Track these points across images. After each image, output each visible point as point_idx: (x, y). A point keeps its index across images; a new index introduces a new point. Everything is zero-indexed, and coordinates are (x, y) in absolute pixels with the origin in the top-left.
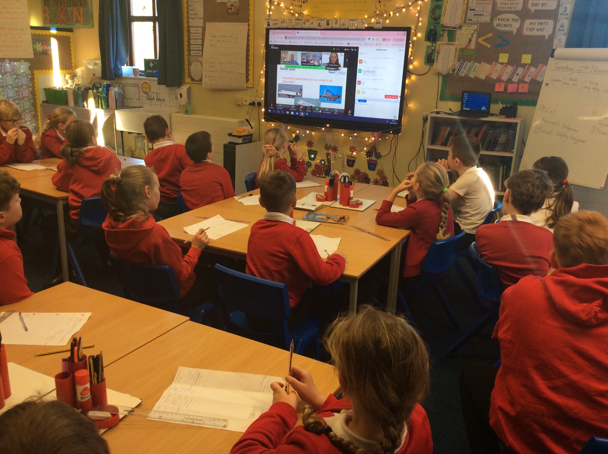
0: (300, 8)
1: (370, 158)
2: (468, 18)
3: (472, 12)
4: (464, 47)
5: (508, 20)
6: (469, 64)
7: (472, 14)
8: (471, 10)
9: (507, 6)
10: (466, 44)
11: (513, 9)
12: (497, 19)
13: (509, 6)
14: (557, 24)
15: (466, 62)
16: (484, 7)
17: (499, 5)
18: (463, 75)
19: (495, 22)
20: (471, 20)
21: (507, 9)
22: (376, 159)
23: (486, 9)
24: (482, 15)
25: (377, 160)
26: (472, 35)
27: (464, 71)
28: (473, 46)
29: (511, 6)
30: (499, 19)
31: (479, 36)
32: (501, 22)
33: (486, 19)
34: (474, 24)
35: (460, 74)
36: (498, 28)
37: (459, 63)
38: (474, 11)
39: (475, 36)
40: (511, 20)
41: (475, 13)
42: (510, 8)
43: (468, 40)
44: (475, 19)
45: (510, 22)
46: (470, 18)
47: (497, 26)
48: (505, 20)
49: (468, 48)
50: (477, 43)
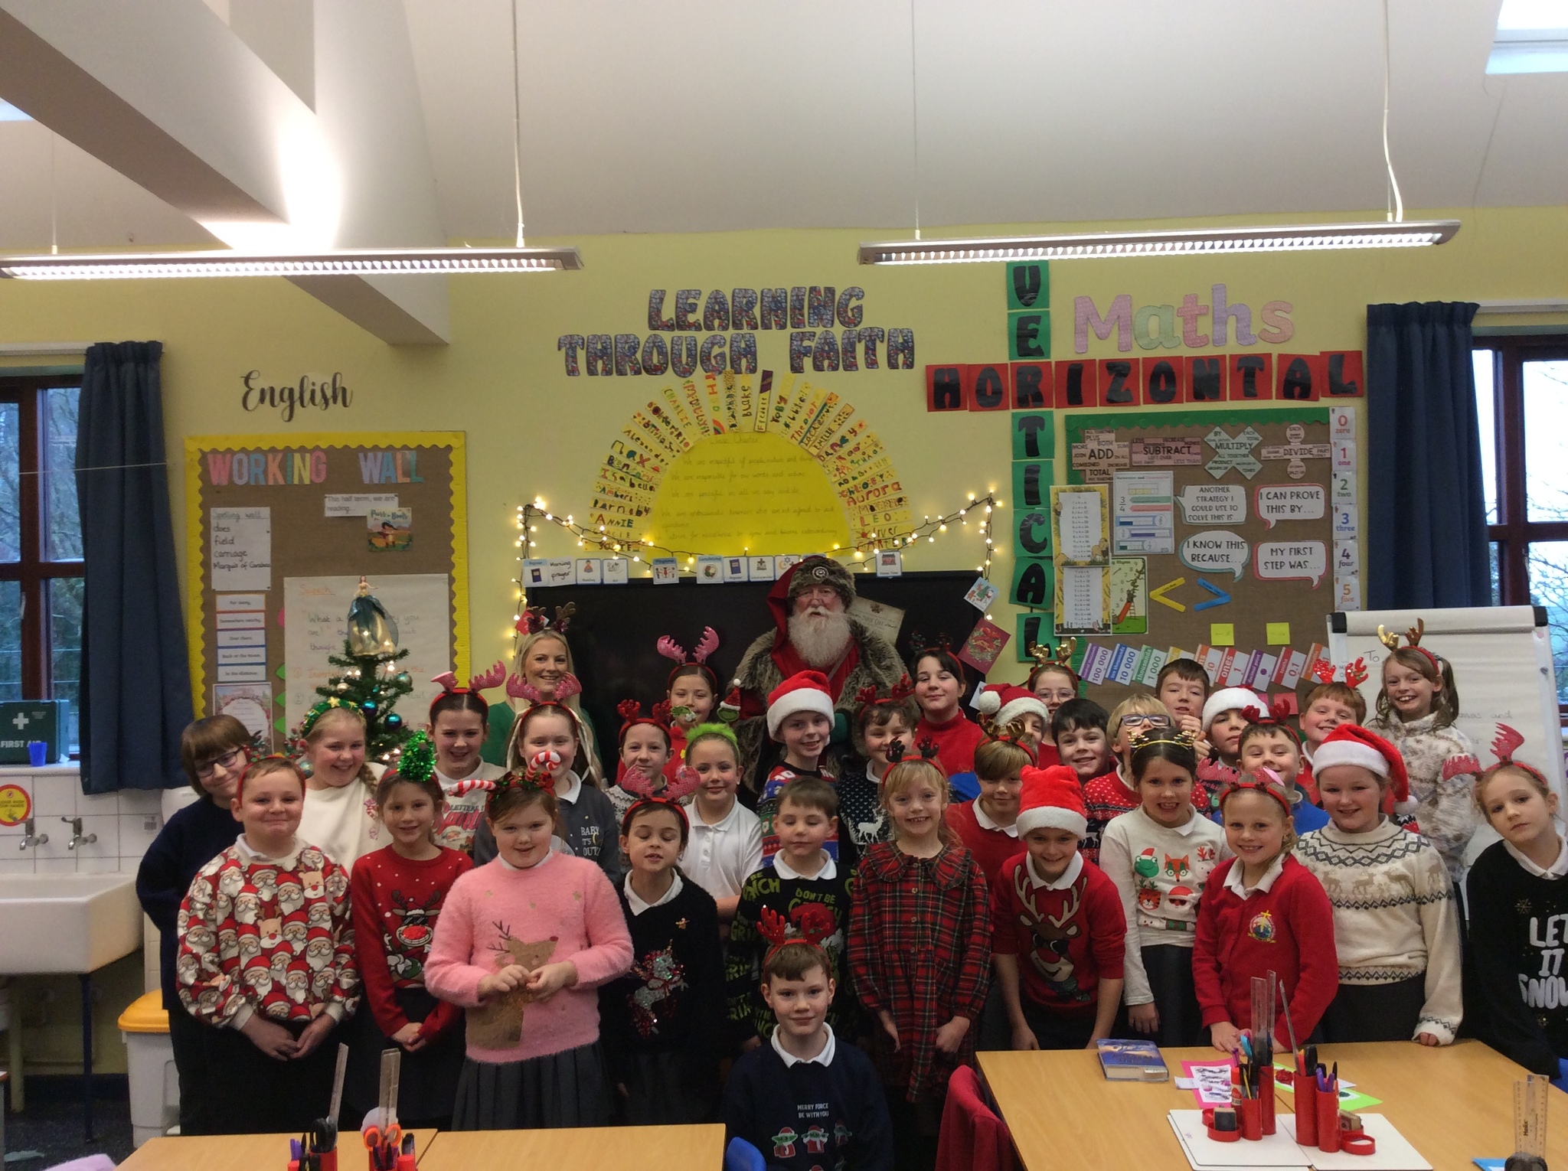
0: (626, 530)
2: (1118, 542)
3: (1126, 528)
4: (1118, 613)
5: (1218, 546)
6: (1139, 655)
7: (1127, 534)
8: (1123, 524)
9: (1209, 513)
10: (1122, 604)
11: (1225, 520)
12: (1191, 544)
13: (1215, 512)
14: (1335, 550)
15: (1129, 650)
16: (1154, 517)
17: (1188, 512)
18: (1127, 682)
19: (1187, 552)
20: (1124, 548)
21: (1210, 521)
23: (1161, 520)
24: (1153, 535)
26: (1134, 583)
27: (1129, 671)
28: (1140, 608)
29: (1220, 513)
30: (1195, 544)
31: (1152, 586)
32: (1197, 551)
33: (1164, 543)
34: (1136, 556)
35: (1118, 679)
36: (1195, 564)
37: (1110, 652)
38: (1130, 527)
39: (1141, 583)
40: (1224, 545)
41: (1133, 532)
42: (1219, 517)
43: (1125, 597)
44: (1134, 545)
45: (1224, 550)
46: (1122, 544)
47: (1193, 559)
48: (1211, 545)
49: (1128, 615)
50: (1151, 603)
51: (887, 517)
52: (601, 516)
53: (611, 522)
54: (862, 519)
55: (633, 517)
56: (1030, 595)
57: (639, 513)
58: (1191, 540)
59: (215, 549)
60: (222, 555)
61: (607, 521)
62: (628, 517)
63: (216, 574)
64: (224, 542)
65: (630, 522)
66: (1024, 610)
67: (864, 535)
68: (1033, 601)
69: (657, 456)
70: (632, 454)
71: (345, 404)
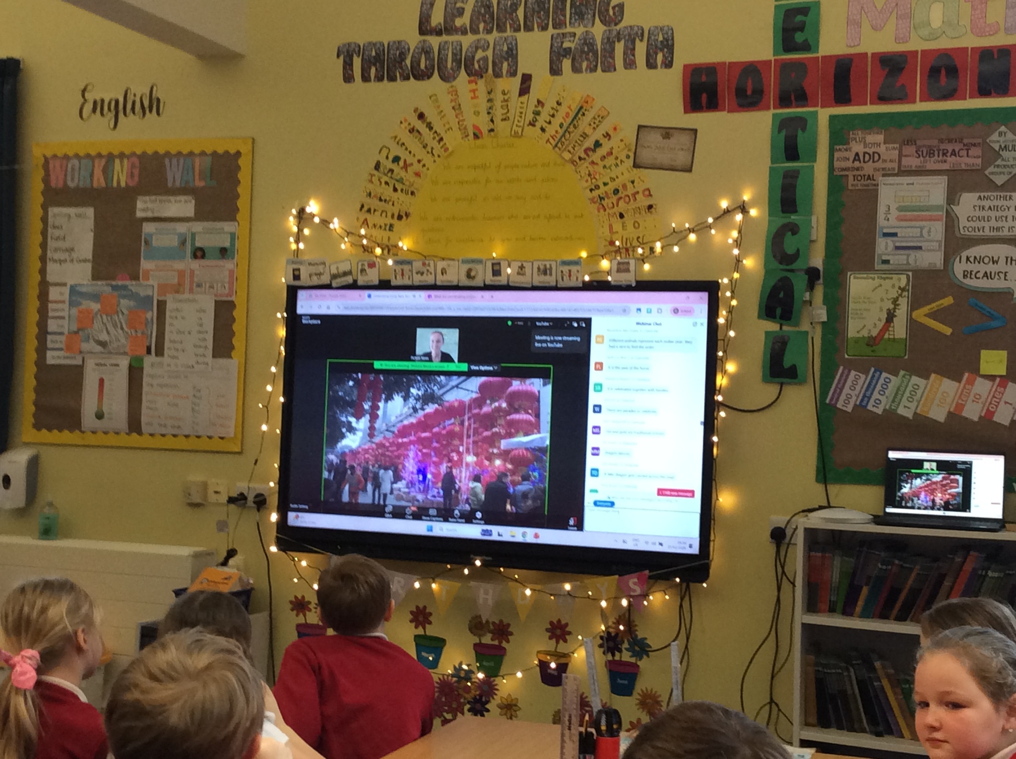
0: (387, 234)
1: (613, 655)
2: (880, 256)
3: (889, 240)
4: (874, 333)
5: (995, 262)
6: (895, 381)
7: (891, 246)
8: (886, 235)
9: (987, 225)
10: (881, 325)
11: (1005, 233)
12: (964, 259)
13: (993, 223)
15: (884, 375)
16: (922, 228)
17: (963, 222)
18: (879, 411)
19: (959, 268)
20: (886, 262)
21: (987, 232)
22: (633, 660)
23: (929, 232)
24: (920, 248)
25: (639, 663)
26: (895, 301)
27: (883, 399)
28: (900, 330)
29: (1000, 224)
30: (968, 259)
31: (914, 305)
32: (970, 267)
33: (933, 258)
34: (899, 271)
35: (870, 407)
36: (967, 281)
37: (863, 377)
38: (895, 239)
39: (903, 303)
40: (1002, 261)
41: (898, 244)
42: (998, 229)
43: (884, 316)
44: (897, 259)
45: (1001, 266)
46: (884, 258)
47: (965, 276)
48: (986, 260)
49: (886, 336)
50: (913, 325)
51: (636, 225)
52: (366, 220)
53: (375, 226)
54: (611, 227)
55: (395, 222)
56: (779, 311)
57: (400, 218)
58: (964, 255)
59: (51, 244)
60: (56, 250)
61: (370, 225)
62: (389, 221)
63: (51, 267)
64: (58, 239)
65: (391, 226)
66: (772, 326)
67: (612, 243)
68: (782, 318)
69: (419, 161)
70: (396, 159)
71: (158, 113)
